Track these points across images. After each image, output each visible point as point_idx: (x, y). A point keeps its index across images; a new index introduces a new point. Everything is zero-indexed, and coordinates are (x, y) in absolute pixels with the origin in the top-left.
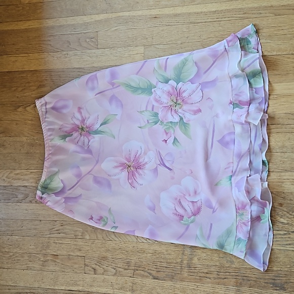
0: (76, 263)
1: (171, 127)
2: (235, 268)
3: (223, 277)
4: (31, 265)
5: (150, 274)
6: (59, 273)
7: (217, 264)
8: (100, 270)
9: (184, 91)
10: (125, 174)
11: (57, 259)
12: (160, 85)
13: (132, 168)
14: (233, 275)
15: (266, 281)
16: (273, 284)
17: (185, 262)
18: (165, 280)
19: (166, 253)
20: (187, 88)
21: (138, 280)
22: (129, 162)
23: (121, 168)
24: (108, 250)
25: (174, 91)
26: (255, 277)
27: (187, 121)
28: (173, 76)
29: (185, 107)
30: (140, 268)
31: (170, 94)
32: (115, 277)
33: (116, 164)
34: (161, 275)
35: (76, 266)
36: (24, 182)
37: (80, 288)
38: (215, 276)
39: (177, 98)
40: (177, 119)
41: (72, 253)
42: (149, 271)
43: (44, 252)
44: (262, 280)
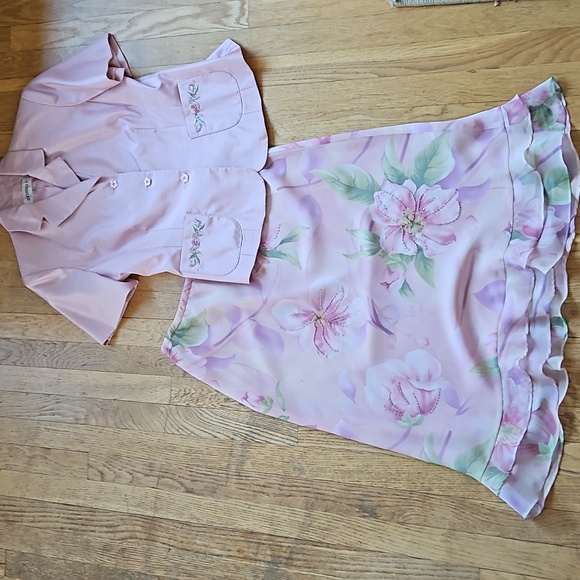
0: (75, 463)
1: (401, 263)
2: (306, 480)
3: (287, 493)
4: (11, 462)
5: (181, 484)
6: (51, 477)
7: (280, 472)
8: (110, 475)
9: (429, 202)
10: (309, 329)
11: (49, 454)
12: (389, 187)
13: (323, 321)
14: (301, 491)
15: (350, 503)
16: (360, 507)
17: (233, 467)
18: (202, 495)
19: (205, 451)
20: (434, 196)
21: (164, 493)
22: (319, 310)
23: (304, 319)
24: (122, 445)
25: (411, 201)
26: (334, 496)
27: (429, 255)
28: (412, 173)
29: (427, 230)
30: (167, 475)
31: (403, 206)
32: (131, 487)
33: (296, 311)
34: (197, 486)
35: (76, 467)
36: (6, 332)
37: (81, 502)
38: (277, 492)
39: (416, 214)
40: (412, 250)
41: (69, 447)
42: (181, 480)
43: (30, 443)
44: (343, 501)
